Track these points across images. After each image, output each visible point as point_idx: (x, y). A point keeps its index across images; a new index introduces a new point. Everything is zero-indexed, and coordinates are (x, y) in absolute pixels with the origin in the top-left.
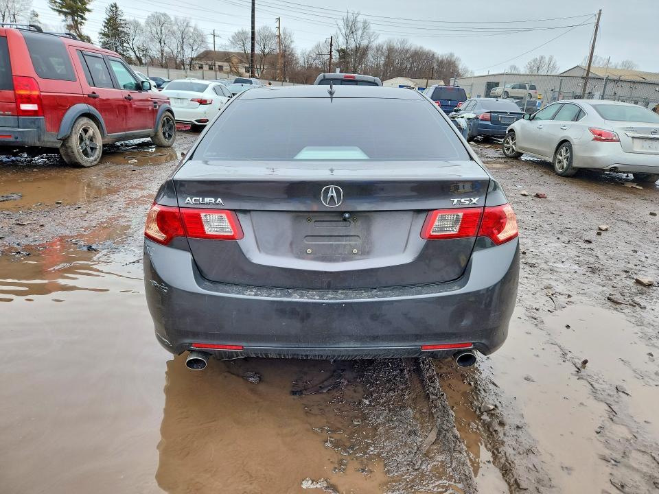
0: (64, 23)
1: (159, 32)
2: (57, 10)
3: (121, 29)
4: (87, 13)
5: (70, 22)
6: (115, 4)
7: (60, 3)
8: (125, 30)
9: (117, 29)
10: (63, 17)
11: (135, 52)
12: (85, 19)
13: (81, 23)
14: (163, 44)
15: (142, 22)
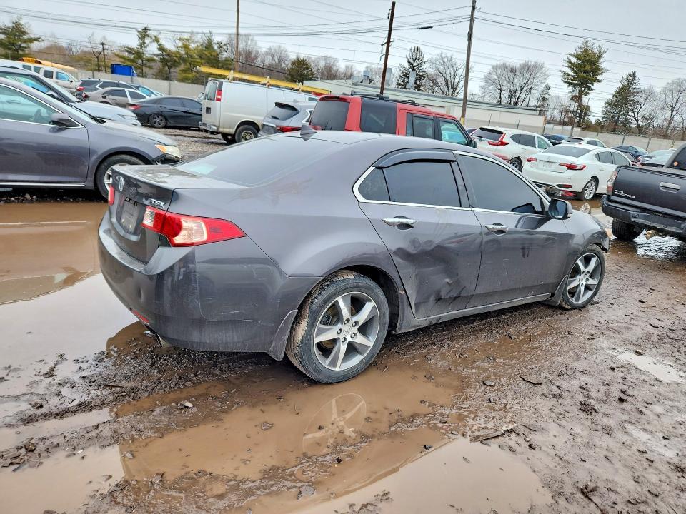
0: (571, 94)
1: (675, 100)
2: (568, 83)
3: (630, 98)
4: (595, 84)
5: (576, 92)
6: (634, 73)
7: (572, 76)
8: (635, 99)
9: (626, 98)
10: (571, 88)
11: (637, 120)
12: (592, 90)
13: (586, 94)
14: (674, 113)
15: (658, 90)
